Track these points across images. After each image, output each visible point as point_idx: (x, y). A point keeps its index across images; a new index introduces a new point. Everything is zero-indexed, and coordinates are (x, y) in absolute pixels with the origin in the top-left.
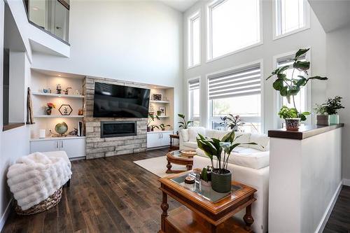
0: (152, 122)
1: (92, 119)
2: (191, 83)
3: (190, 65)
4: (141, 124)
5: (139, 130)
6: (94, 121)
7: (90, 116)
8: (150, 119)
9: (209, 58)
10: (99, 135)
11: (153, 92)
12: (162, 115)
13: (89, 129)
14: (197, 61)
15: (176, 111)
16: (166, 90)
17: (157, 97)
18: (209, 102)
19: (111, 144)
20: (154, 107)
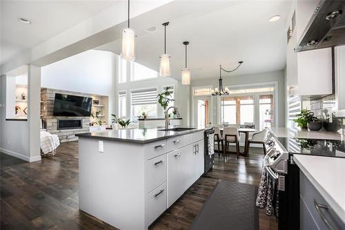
0: (92, 119)
1: (51, 117)
2: (121, 93)
3: (120, 82)
4: (85, 121)
5: (84, 124)
6: (53, 118)
7: (50, 115)
8: (91, 118)
9: (132, 80)
10: (56, 128)
11: (94, 99)
12: (100, 115)
13: (49, 124)
14: (124, 80)
15: (110, 112)
16: (102, 97)
17: (96, 102)
18: (132, 106)
19: (65, 134)
20: (94, 109)
